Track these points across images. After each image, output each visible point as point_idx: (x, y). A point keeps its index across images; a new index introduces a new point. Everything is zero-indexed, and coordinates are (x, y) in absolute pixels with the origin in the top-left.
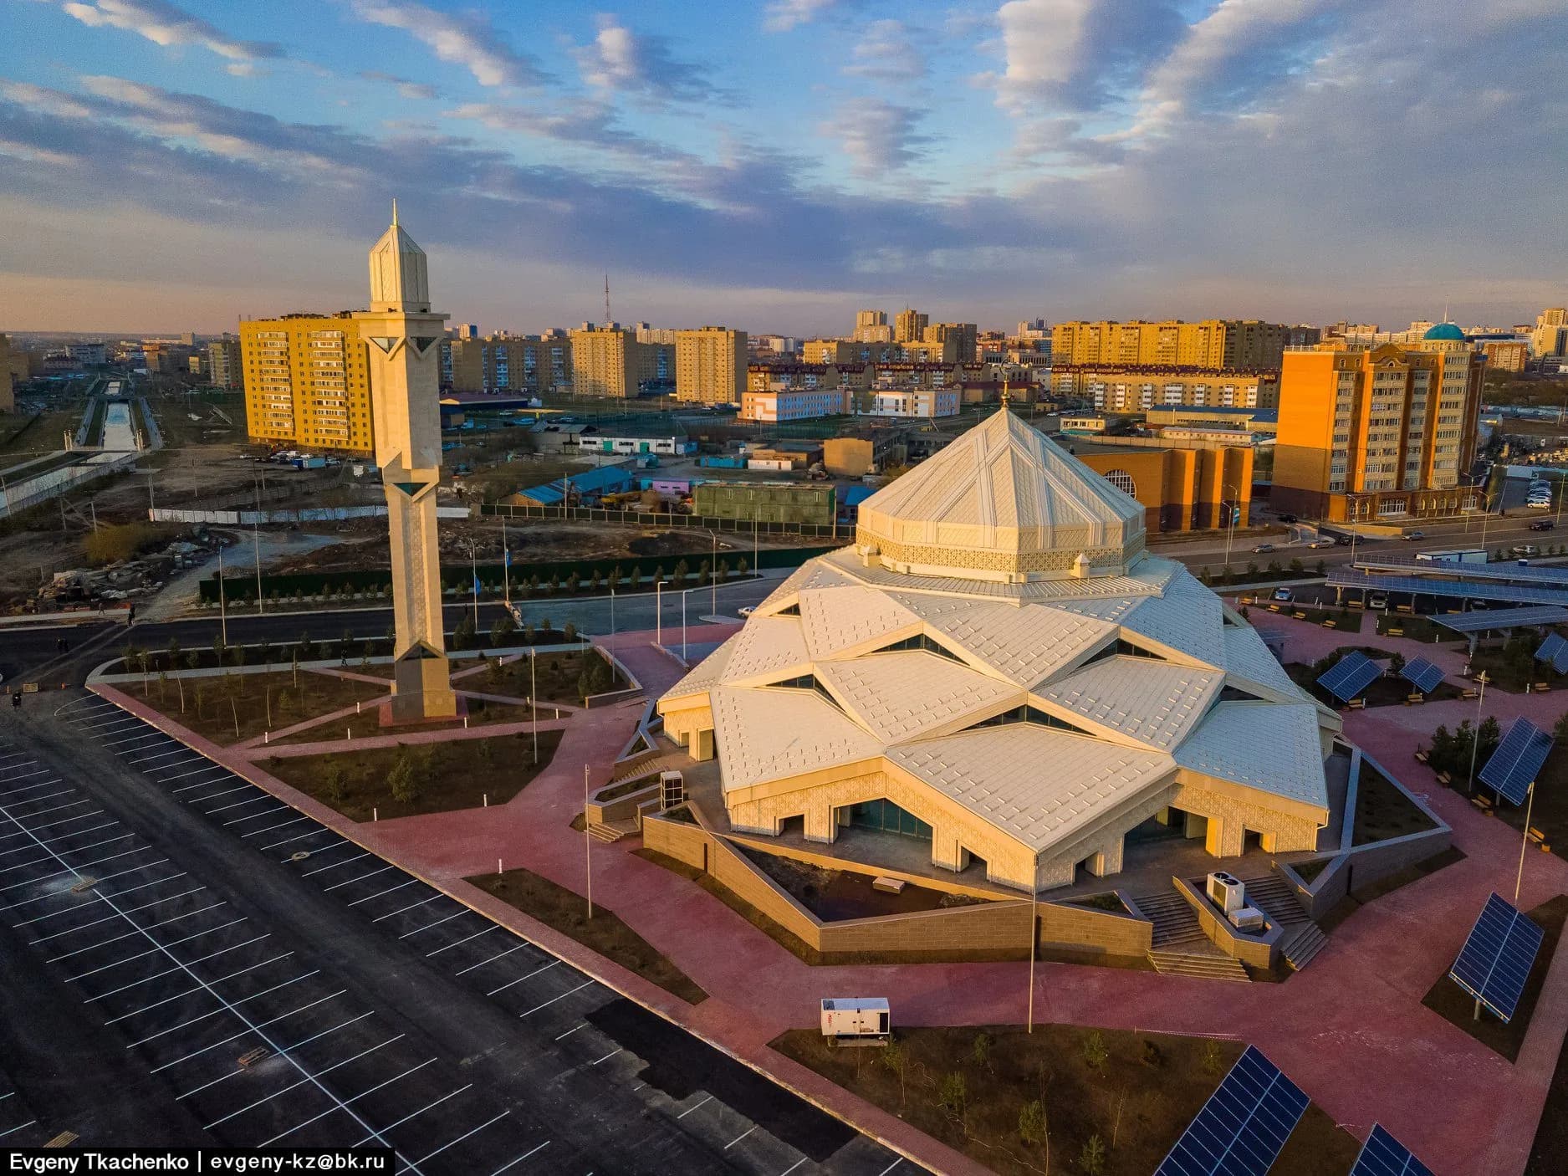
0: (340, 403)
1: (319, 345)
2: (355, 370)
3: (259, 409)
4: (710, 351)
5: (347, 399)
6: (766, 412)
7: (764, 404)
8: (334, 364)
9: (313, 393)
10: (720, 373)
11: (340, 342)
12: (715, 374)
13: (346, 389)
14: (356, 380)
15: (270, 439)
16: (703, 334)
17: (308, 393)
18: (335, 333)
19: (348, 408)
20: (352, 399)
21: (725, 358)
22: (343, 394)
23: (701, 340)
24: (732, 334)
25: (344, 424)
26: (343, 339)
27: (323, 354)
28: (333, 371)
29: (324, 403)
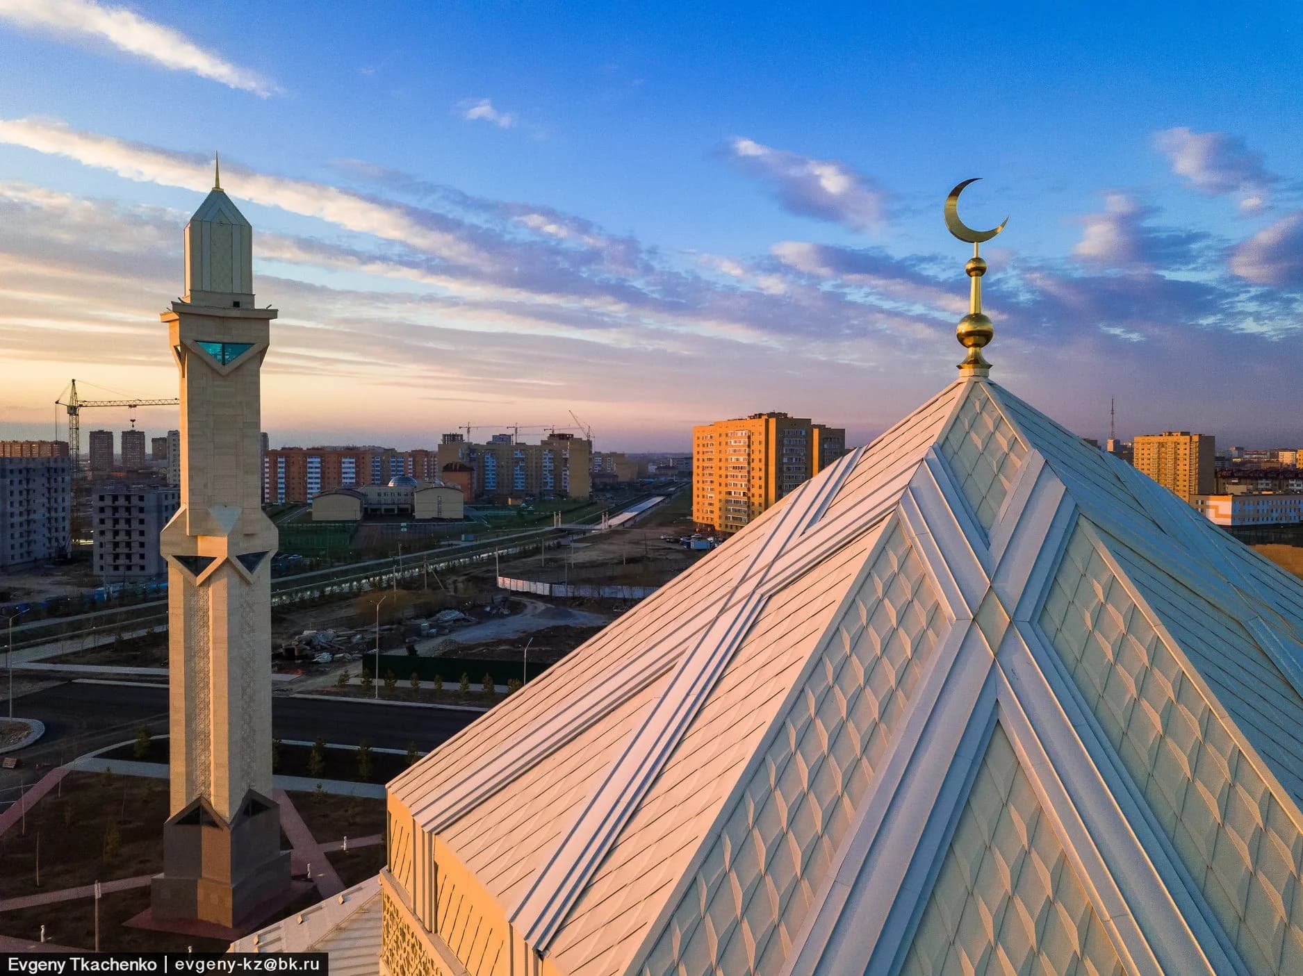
0: (744, 493)
1: (733, 443)
2: (756, 465)
3: (700, 499)
4: (1170, 456)
5: (749, 490)
6: (1218, 515)
7: (1216, 508)
8: (741, 459)
9: (726, 485)
10: (1181, 478)
11: (747, 440)
12: (1175, 479)
13: (749, 481)
14: (756, 474)
15: (705, 524)
16: (1161, 439)
17: (723, 484)
18: (744, 432)
19: (749, 498)
20: (753, 490)
21: (1187, 462)
22: (746, 485)
23: (1161, 445)
24: (1196, 438)
25: (745, 512)
26: (749, 437)
27: (735, 451)
28: (740, 466)
29: (733, 493)
